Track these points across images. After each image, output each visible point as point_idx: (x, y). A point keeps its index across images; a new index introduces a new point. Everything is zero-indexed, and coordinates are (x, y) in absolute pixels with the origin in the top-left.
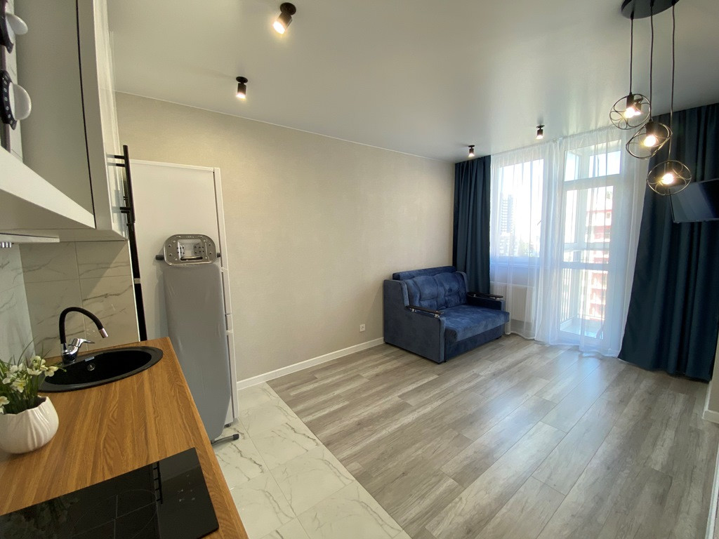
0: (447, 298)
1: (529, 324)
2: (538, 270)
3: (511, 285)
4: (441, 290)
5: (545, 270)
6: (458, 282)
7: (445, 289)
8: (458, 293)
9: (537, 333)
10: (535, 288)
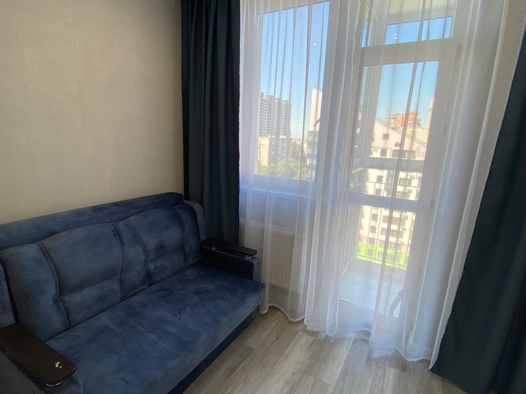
0: (151, 266)
1: (296, 296)
2: (313, 206)
3: (269, 228)
4: (135, 253)
5: (324, 208)
6: (182, 226)
7: (145, 251)
8: (181, 248)
9: (308, 311)
10: (306, 235)
